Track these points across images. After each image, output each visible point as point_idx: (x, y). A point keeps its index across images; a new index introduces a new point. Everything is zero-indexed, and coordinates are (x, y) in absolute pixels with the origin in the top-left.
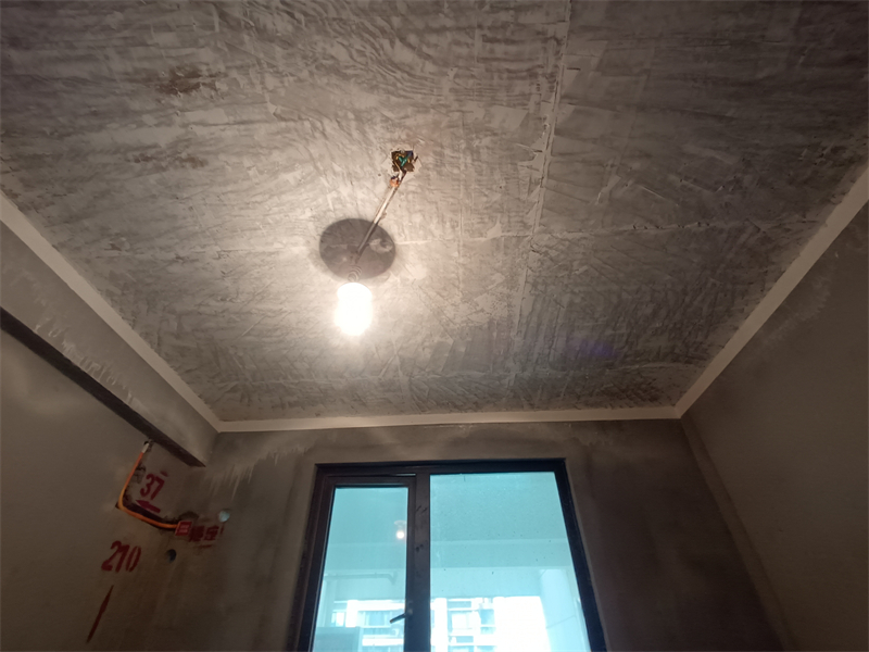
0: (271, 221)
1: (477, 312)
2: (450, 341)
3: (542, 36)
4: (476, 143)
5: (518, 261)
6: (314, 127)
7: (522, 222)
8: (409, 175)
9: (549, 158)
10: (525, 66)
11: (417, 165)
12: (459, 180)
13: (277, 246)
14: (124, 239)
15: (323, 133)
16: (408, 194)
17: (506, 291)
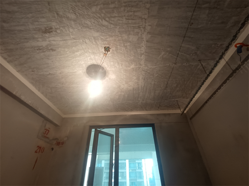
0: (73, 64)
1: (129, 86)
2: (123, 94)
3: (141, 18)
4: (126, 44)
5: (139, 73)
6: (83, 41)
7: (140, 64)
8: (109, 53)
9: (145, 48)
10: (137, 25)
11: (111, 50)
12: (122, 54)
13: (75, 70)
14: (35, 69)
15: (86, 42)
16: (109, 57)
17: (137, 81)
